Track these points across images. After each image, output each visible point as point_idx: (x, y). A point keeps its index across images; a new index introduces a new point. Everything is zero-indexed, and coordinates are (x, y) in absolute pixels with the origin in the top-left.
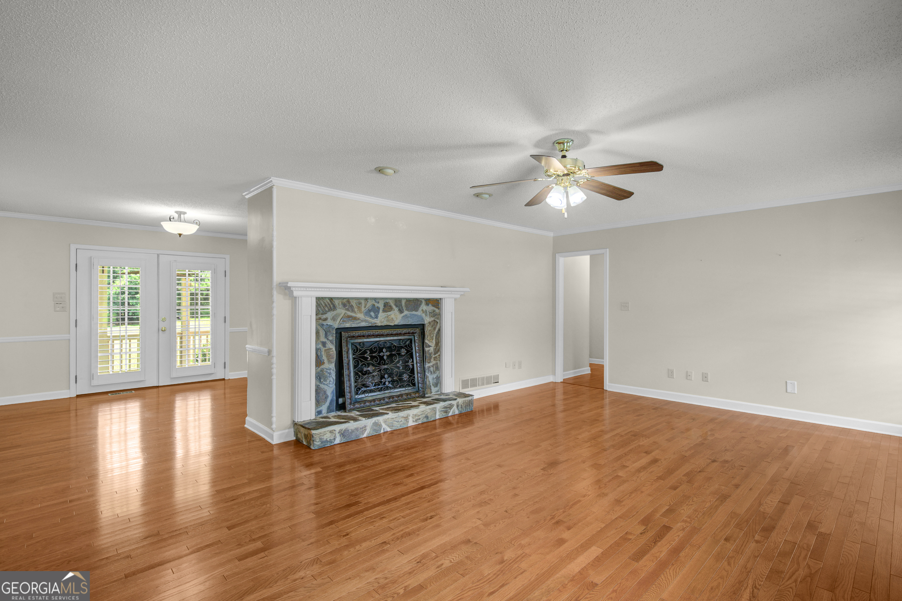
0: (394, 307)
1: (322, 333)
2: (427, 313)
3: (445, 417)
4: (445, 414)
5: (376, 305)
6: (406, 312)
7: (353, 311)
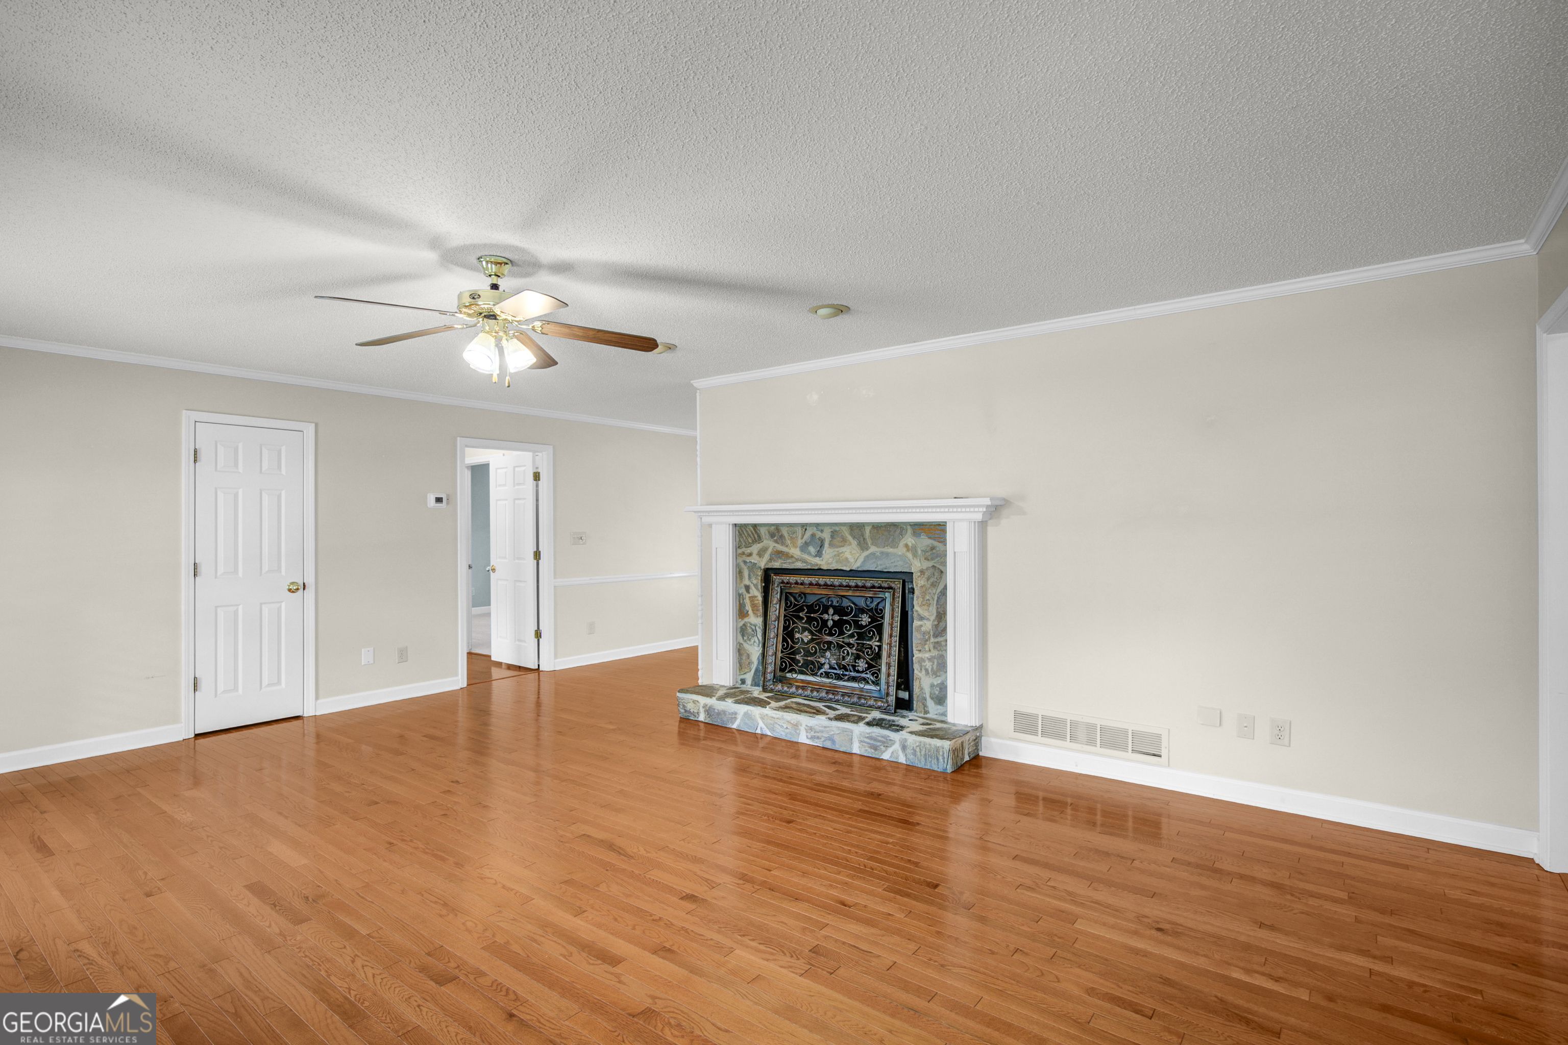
0: (850, 538)
1: (746, 573)
2: (916, 551)
3: (870, 755)
4: (873, 751)
5: (819, 534)
6: (873, 549)
7: (783, 544)
